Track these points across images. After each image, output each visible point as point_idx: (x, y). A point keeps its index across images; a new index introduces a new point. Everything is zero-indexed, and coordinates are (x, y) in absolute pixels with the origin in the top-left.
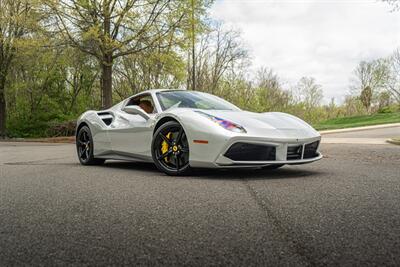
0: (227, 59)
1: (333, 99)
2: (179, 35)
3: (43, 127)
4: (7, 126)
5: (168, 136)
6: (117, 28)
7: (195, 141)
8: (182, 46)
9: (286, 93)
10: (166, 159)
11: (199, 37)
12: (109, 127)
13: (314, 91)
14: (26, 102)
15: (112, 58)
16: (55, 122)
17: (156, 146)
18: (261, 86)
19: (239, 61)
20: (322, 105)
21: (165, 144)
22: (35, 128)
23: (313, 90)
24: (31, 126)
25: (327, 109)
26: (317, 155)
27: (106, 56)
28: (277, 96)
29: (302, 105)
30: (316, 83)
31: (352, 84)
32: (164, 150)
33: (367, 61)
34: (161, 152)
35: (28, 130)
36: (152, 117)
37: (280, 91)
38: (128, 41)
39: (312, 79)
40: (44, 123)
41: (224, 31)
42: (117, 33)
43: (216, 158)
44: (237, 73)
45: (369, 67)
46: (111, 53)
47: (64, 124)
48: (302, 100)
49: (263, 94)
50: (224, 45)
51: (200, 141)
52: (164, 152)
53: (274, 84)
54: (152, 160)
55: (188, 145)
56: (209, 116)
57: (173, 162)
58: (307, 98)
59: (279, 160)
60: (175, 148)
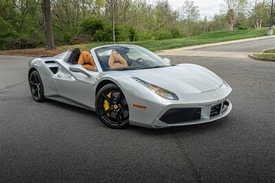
1: (206, 17)
3: (2, 43)
5: (109, 96)
7: (134, 105)
10: (108, 114)
12: (55, 76)
16: (10, 39)
17: (100, 103)
18: (157, 7)
20: (198, 20)
21: (106, 102)
23: (193, 11)
25: (202, 23)
28: (169, 15)
29: (185, 20)
30: (195, 5)
31: (221, 8)
32: (107, 107)
34: (104, 109)
37: (170, 11)
39: (193, 2)
40: (2, 39)
43: (153, 121)
47: (17, 40)
49: (159, 14)
51: (140, 107)
52: (106, 109)
53: (166, 6)
54: (95, 110)
55: (127, 106)
56: (145, 83)
57: (115, 117)
58: (189, 16)
59: (203, 119)
60: (116, 107)
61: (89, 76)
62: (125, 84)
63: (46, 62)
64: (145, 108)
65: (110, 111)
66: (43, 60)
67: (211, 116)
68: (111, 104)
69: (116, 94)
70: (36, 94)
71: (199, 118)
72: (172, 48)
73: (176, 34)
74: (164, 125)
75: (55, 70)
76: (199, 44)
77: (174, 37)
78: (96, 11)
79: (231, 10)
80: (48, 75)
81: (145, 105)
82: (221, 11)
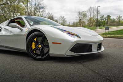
0: (38, 9)
1: (69, 23)
5: (35, 40)
10: (34, 51)
19: (42, 10)
21: (34, 44)
23: (64, 20)
31: (76, 18)
32: (34, 47)
33: (81, 12)
34: (32, 48)
39: (64, 17)
44: (41, 14)
50: (37, 4)
51: (57, 43)
52: (33, 48)
58: (62, 22)
59: (93, 51)
60: (40, 46)
64: (61, 44)
65: (36, 49)
67: (98, 50)
68: (37, 45)
69: (40, 39)
71: (91, 51)
74: (73, 54)
79: (81, 20)
82: (76, 19)
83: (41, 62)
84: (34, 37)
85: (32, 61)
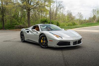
0: (59, 9)
1: (86, 18)
2: (47, 3)
3: (14, 27)
4: (5, 26)
5: (43, 38)
6: (31, 2)
7: (49, 40)
8: (47, 6)
9: (74, 17)
11: (52, 4)
12: (28, 33)
13: (81, 16)
14: (9, 20)
15: (30, 10)
16: (16, 25)
17: (40, 40)
18: (68, 15)
19: (62, 9)
20: (83, 19)
22: (12, 27)
24: (11, 26)
25: (84, 20)
26: (81, 42)
27: (28, 9)
28: (72, 18)
29: (78, 20)
30: (81, 14)
34: (41, 42)
35: (10, 27)
36: (39, 32)
37: (72, 16)
38: (34, 5)
39: (81, 13)
40: (14, 26)
41: (58, 2)
42: (31, 3)
43: (55, 45)
44: (62, 12)
45: (95, 10)
46: (30, 8)
47: (19, 26)
48: (78, 18)
49: (68, 17)
50: (58, 5)
51: (51, 41)
53: (71, 14)
54: (38, 43)
55: (47, 41)
56: (53, 34)
57: (44, 45)
59: (71, 45)
60: (44, 41)
61: (37, 33)
62: (47, 34)
63: (26, 30)
64: (52, 41)
65: (43, 43)
66: (25, 29)
67: (73, 45)
68: (43, 41)
70: (22, 40)
71: (70, 45)
72: (72, 28)
73: (74, 24)
74: (58, 46)
75: (28, 32)
76: (81, 27)
77: (73, 25)
78: (46, 16)
79: (95, 16)
80: (26, 33)
81: (52, 40)
83: (45, 49)
84: (42, 37)
85: (41, 48)
